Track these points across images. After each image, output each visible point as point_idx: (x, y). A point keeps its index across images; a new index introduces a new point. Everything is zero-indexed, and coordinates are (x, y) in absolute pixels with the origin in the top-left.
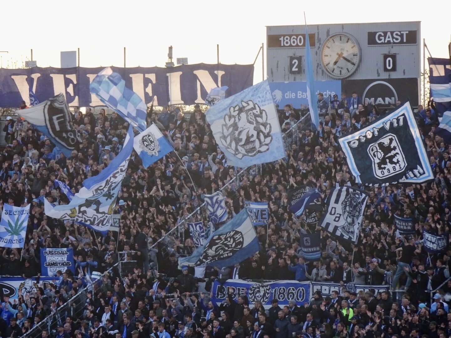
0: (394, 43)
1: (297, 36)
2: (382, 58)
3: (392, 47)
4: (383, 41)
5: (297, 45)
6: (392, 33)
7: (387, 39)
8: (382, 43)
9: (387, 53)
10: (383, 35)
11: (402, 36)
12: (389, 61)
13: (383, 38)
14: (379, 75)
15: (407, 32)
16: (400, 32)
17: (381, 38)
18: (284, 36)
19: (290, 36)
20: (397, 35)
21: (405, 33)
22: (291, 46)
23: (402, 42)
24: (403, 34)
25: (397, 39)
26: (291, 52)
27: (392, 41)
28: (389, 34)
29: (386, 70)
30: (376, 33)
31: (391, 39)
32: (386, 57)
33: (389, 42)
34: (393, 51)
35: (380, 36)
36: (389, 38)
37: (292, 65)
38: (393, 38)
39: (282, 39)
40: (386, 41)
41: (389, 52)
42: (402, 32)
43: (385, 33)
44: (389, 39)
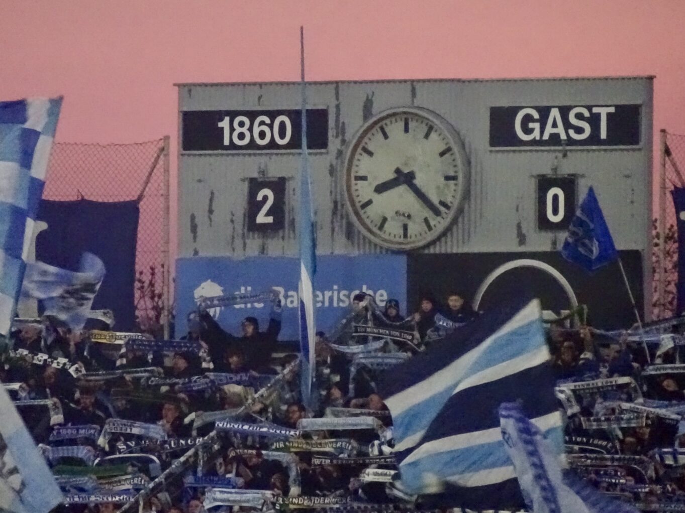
0: (571, 141)
1: (273, 115)
2: (531, 187)
3: (565, 156)
4: (536, 135)
5: (273, 145)
6: (564, 111)
7: (549, 130)
8: (534, 142)
9: (547, 171)
10: (536, 116)
11: (594, 120)
12: (556, 198)
13: (536, 126)
14: (522, 239)
15: (612, 110)
16: (589, 108)
17: (531, 125)
18: (233, 115)
19: (252, 115)
20: (579, 116)
21: (603, 112)
22: (252, 145)
23: (594, 139)
24: (598, 116)
25: (579, 130)
26: (251, 166)
27: (563, 137)
28: (555, 113)
29: (544, 223)
30: (515, 110)
31: (560, 130)
32: (544, 184)
33: (555, 139)
34: (567, 168)
35: (528, 119)
36: (555, 125)
37: (254, 206)
38: (567, 125)
39: (225, 124)
40: (546, 137)
41: (555, 170)
42: (595, 110)
43: (544, 112)
44: (555, 131)
